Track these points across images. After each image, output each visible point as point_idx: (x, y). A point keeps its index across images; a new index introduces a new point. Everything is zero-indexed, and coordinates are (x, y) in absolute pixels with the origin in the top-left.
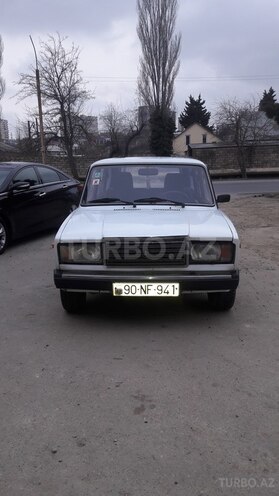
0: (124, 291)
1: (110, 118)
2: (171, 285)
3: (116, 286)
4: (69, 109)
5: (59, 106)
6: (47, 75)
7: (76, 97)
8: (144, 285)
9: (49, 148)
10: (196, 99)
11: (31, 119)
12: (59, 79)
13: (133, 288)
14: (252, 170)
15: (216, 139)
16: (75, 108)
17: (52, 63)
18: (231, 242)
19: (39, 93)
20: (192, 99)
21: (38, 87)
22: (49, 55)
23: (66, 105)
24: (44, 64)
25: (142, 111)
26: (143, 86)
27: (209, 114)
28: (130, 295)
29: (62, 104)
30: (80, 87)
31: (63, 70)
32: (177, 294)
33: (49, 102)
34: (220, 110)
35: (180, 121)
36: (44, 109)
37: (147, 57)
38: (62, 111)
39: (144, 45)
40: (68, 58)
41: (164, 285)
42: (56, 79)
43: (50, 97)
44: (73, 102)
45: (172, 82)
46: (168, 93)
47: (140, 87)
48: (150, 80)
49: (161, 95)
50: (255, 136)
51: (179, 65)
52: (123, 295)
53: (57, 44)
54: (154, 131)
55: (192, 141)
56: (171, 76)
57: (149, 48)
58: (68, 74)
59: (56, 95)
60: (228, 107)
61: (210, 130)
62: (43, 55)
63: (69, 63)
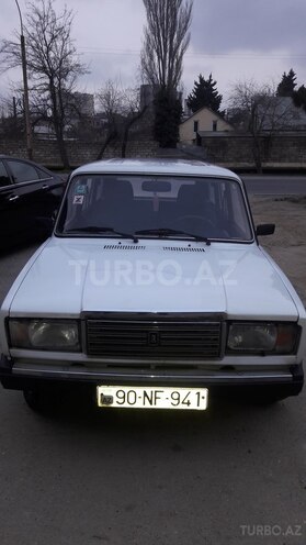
0: (115, 399)
1: (107, 97)
2: (194, 391)
3: (103, 390)
4: (60, 85)
5: (48, 81)
6: (34, 43)
7: (68, 71)
8: (149, 390)
9: (36, 129)
10: (206, 79)
11: (14, 95)
12: (49, 49)
13: (132, 395)
14: (268, 165)
15: (228, 127)
16: (67, 85)
17: (39, 28)
18: (296, 322)
19: (25, 64)
20: (201, 79)
21: (23, 57)
22: (37, 18)
23: (56, 80)
24: (31, 30)
25: (144, 91)
26: (147, 61)
27: (220, 97)
28: (126, 405)
29: (51, 79)
30: (73, 59)
31: (54, 38)
32: (203, 406)
33: (35, 75)
34: (235, 93)
35: (188, 104)
36: (30, 84)
37: (152, 26)
38: (51, 87)
39: (149, 11)
40: (60, 22)
41: (183, 392)
42: (45, 48)
43: (38, 69)
44: (65, 77)
45: (181, 57)
46: (176, 70)
47: (143, 62)
48: (155, 54)
49: (167, 73)
50: (273, 125)
51: (189, 39)
52: (114, 405)
53: (47, 5)
54: (158, 115)
55: (200, 129)
56: (180, 51)
57: (155, 16)
58: (59, 43)
59: (44, 67)
60: (244, 90)
61: (222, 115)
62: (30, 19)
63: (61, 29)
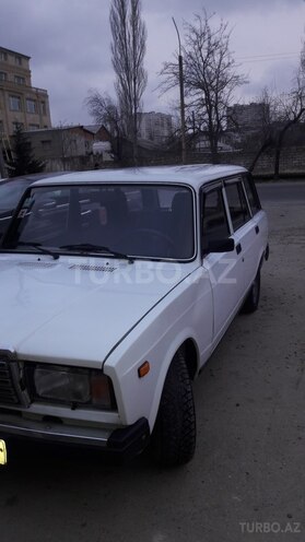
4: (217, 98)
5: (204, 96)
7: (225, 84)
12: (205, 64)
16: (223, 96)
17: (197, 47)
18: (101, 370)
19: (181, 79)
22: (194, 37)
23: (212, 94)
24: (188, 49)
29: (207, 93)
30: (231, 72)
31: (210, 52)
33: (191, 92)
36: (187, 101)
38: (207, 101)
40: (215, 38)
42: (201, 64)
43: (194, 85)
44: (222, 90)
53: (204, 23)
62: (188, 38)
63: (216, 44)
